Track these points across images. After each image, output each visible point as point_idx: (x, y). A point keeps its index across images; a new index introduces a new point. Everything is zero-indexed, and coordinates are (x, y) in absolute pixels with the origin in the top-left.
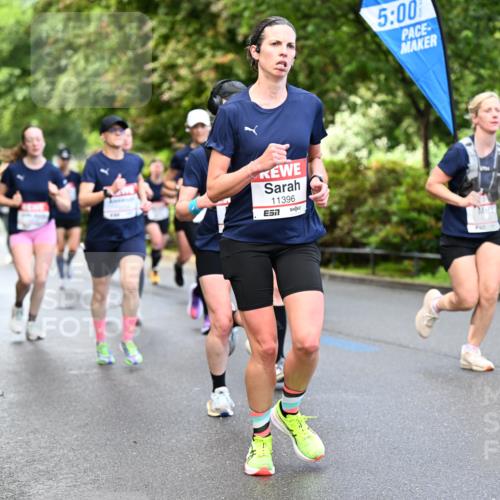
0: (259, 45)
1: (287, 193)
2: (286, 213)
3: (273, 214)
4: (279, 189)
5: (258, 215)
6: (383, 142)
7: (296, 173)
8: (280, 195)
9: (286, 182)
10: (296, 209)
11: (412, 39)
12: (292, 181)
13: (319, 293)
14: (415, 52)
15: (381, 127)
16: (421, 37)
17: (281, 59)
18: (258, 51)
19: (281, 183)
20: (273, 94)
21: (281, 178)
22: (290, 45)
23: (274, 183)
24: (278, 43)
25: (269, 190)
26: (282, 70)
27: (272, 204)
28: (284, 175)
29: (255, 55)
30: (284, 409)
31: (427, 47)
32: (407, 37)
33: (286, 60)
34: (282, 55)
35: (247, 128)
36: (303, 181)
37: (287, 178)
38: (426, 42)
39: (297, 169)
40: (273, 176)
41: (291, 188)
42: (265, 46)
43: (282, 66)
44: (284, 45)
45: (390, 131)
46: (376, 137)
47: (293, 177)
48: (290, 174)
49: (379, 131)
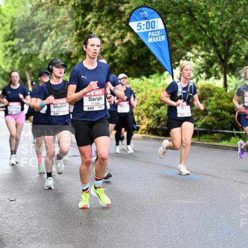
0: (86, 46)
1: (97, 101)
2: (96, 109)
3: (91, 109)
4: (94, 99)
5: (85, 109)
6: (204, 75)
7: (101, 94)
8: (95, 102)
9: (97, 97)
10: (100, 107)
11: (153, 37)
12: (99, 97)
13: (108, 137)
14: (154, 42)
15: (203, 68)
16: (157, 36)
17: (94, 51)
18: (86, 48)
19: (95, 97)
20: (92, 64)
21: (95, 96)
22: (98, 46)
23: (92, 97)
24: (93, 45)
25: (90, 100)
26: (94, 56)
27: (91, 105)
28: (96, 94)
29: (85, 49)
30: (96, 186)
31: (160, 40)
32: (151, 36)
33: (96, 52)
34: (95, 50)
35: (83, 77)
36: (103, 97)
37: (97, 95)
38: (160, 39)
39: (101, 92)
40: (92, 94)
41: (99, 99)
42: (89, 46)
43: (95, 54)
44: (96, 46)
45: (207, 70)
46: (200, 72)
47: (100, 95)
48: (98, 94)
49: (202, 70)
